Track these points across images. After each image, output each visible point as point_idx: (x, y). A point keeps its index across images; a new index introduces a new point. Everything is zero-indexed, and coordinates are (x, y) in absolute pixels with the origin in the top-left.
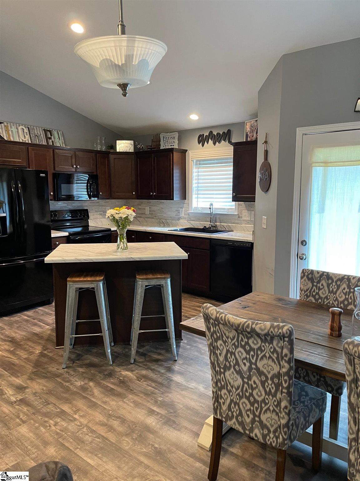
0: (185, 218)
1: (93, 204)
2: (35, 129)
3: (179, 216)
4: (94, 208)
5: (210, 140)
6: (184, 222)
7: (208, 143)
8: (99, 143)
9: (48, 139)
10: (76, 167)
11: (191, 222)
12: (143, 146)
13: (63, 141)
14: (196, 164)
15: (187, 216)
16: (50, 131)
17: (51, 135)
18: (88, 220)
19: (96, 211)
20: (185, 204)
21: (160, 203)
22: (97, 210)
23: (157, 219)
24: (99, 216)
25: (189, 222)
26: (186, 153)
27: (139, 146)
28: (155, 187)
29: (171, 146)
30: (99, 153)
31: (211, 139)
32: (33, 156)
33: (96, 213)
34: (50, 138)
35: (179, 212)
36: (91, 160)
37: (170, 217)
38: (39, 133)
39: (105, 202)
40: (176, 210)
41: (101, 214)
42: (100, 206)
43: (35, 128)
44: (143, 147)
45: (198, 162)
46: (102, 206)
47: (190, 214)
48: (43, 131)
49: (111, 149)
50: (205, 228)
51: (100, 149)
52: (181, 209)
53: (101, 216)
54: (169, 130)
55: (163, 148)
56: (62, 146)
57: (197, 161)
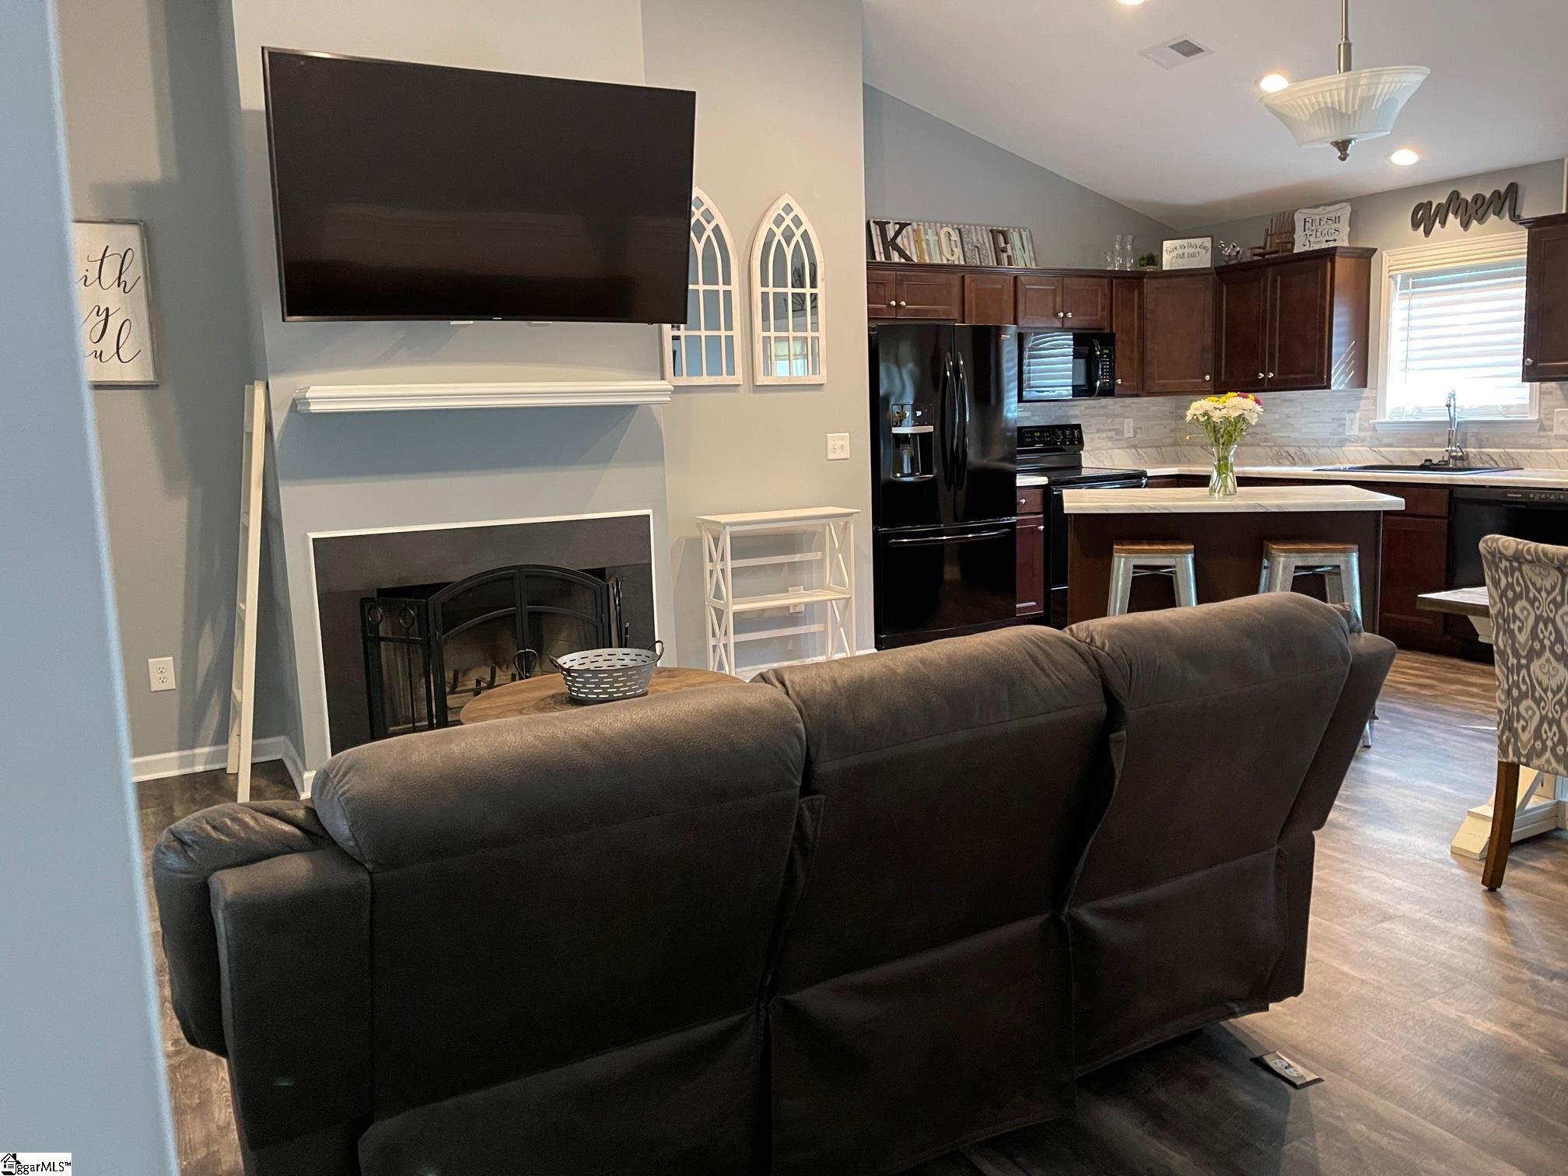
0: (1359, 440)
1: (1093, 412)
2: (973, 230)
3: (1343, 434)
4: (1094, 422)
5: (1451, 216)
6: (1358, 451)
7: (1443, 223)
8: (1116, 253)
9: (999, 251)
10: (1065, 315)
11: (1381, 449)
12: (1238, 249)
13: (1032, 255)
14: (1405, 286)
15: (1370, 433)
16: (1002, 232)
17: (1006, 243)
18: (1081, 452)
19: (1099, 431)
20: (1362, 402)
21: (1284, 401)
22: (1101, 427)
23: (1270, 447)
24: (1104, 444)
25: (1375, 449)
26: (1373, 259)
27: (1228, 251)
28: (1272, 356)
29: (1327, 241)
30: (1116, 278)
31: (1456, 214)
32: (973, 295)
33: (1098, 435)
34: (1004, 251)
35: (1344, 425)
36: (1100, 295)
37: (1314, 439)
38: (981, 240)
39: (1121, 406)
40: (1333, 419)
41: (1110, 438)
42: (1108, 416)
43: (972, 227)
44: (1238, 252)
45: (1411, 280)
46: (1114, 416)
47: (1378, 428)
48: (990, 234)
49: (1148, 265)
50: (1428, 463)
51: (1120, 265)
52: (1348, 416)
53: (1110, 444)
54: (1319, 198)
55: (1303, 250)
56: (1029, 266)
57: (1405, 277)
